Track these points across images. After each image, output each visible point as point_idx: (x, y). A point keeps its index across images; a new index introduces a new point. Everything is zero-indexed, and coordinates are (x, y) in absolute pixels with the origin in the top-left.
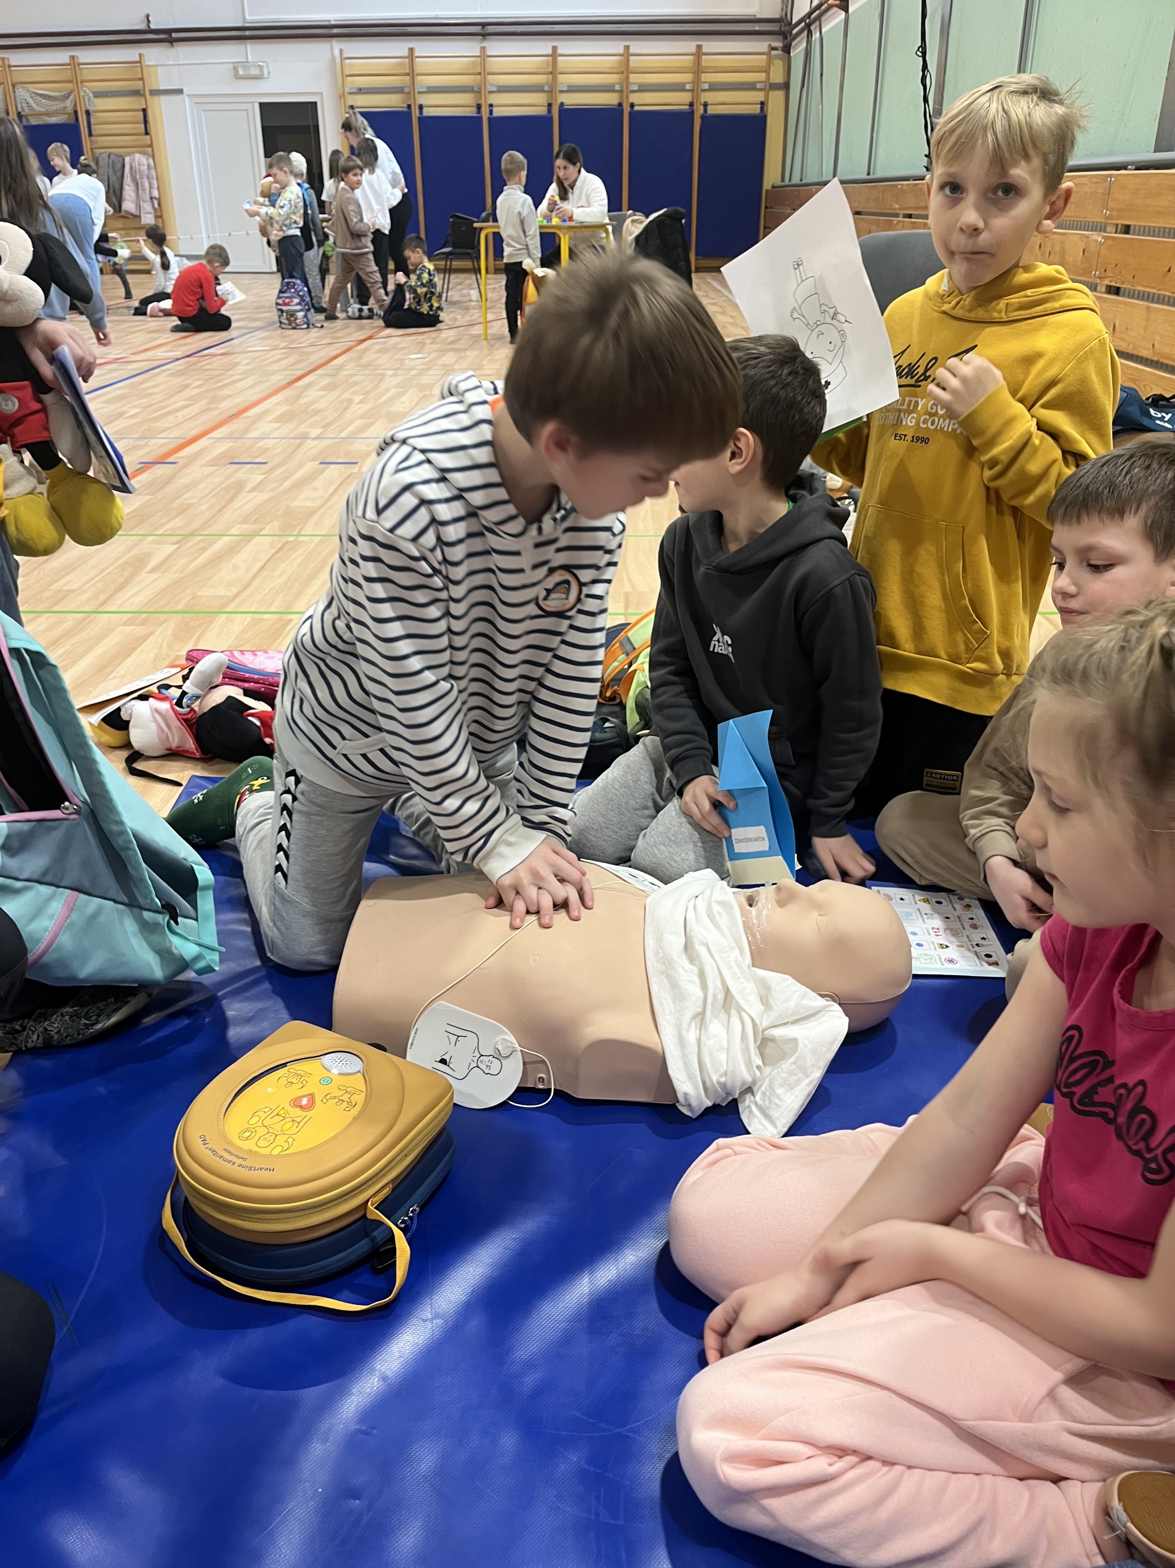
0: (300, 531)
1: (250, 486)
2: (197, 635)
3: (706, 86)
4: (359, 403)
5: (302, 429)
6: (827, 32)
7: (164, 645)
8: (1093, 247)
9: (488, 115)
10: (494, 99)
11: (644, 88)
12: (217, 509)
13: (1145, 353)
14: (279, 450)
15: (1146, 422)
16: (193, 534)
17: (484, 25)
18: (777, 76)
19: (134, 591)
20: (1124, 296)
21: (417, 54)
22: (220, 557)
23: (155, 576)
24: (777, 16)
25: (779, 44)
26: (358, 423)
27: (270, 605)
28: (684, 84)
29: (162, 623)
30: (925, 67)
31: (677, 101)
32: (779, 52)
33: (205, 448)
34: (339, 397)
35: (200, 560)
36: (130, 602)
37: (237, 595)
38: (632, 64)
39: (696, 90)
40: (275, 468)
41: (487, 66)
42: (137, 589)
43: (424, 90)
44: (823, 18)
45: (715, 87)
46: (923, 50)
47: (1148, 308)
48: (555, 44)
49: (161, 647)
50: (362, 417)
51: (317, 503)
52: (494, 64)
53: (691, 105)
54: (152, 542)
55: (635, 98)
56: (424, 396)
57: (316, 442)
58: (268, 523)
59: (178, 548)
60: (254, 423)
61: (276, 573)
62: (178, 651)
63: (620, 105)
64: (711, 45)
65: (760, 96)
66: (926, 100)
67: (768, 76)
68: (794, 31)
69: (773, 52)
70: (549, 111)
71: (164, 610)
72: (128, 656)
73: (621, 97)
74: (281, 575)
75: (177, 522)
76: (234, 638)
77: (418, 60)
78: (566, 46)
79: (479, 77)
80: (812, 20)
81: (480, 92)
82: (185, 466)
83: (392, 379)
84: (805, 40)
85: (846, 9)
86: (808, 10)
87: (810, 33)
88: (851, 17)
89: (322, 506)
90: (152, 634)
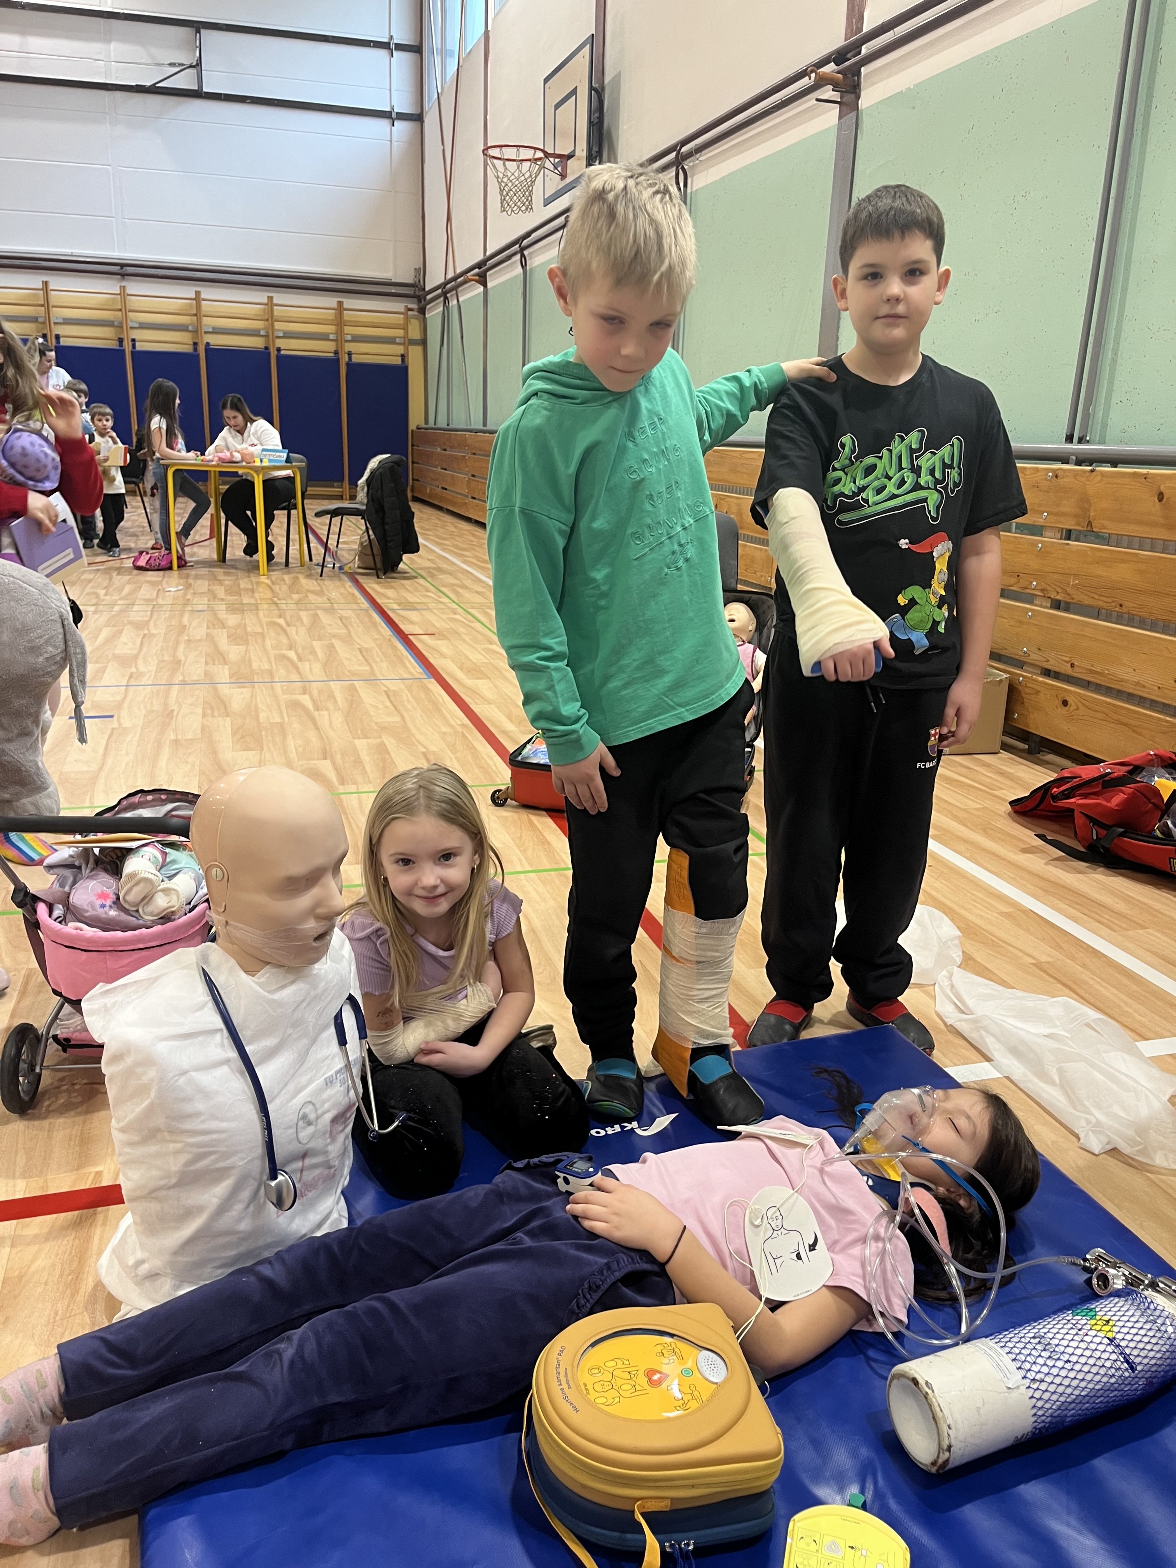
3: (349, 338)
6: (465, 301)
9: (131, 348)
10: (136, 334)
11: (288, 335)
17: (122, 266)
18: (415, 333)
21: (51, 287)
24: (411, 281)
25: (415, 306)
28: (328, 334)
31: (323, 349)
32: (415, 313)
38: (275, 313)
39: (339, 339)
41: (128, 304)
43: (61, 321)
44: (460, 289)
45: (356, 339)
48: (198, 289)
51: (94, 767)
52: (134, 302)
53: (336, 353)
55: (280, 343)
63: (266, 348)
64: (350, 302)
65: (400, 350)
67: (407, 332)
68: (429, 297)
69: (410, 313)
70: (195, 350)
73: (267, 342)
77: (52, 292)
78: (208, 293)
79: (120, 313)
80: (448, 289)
81: (122, 327)
84: (442, 304)
85: (485, 284)
86: (442, 280)
87: (446, 298)
88: (490, 292)
89: (100, 769)
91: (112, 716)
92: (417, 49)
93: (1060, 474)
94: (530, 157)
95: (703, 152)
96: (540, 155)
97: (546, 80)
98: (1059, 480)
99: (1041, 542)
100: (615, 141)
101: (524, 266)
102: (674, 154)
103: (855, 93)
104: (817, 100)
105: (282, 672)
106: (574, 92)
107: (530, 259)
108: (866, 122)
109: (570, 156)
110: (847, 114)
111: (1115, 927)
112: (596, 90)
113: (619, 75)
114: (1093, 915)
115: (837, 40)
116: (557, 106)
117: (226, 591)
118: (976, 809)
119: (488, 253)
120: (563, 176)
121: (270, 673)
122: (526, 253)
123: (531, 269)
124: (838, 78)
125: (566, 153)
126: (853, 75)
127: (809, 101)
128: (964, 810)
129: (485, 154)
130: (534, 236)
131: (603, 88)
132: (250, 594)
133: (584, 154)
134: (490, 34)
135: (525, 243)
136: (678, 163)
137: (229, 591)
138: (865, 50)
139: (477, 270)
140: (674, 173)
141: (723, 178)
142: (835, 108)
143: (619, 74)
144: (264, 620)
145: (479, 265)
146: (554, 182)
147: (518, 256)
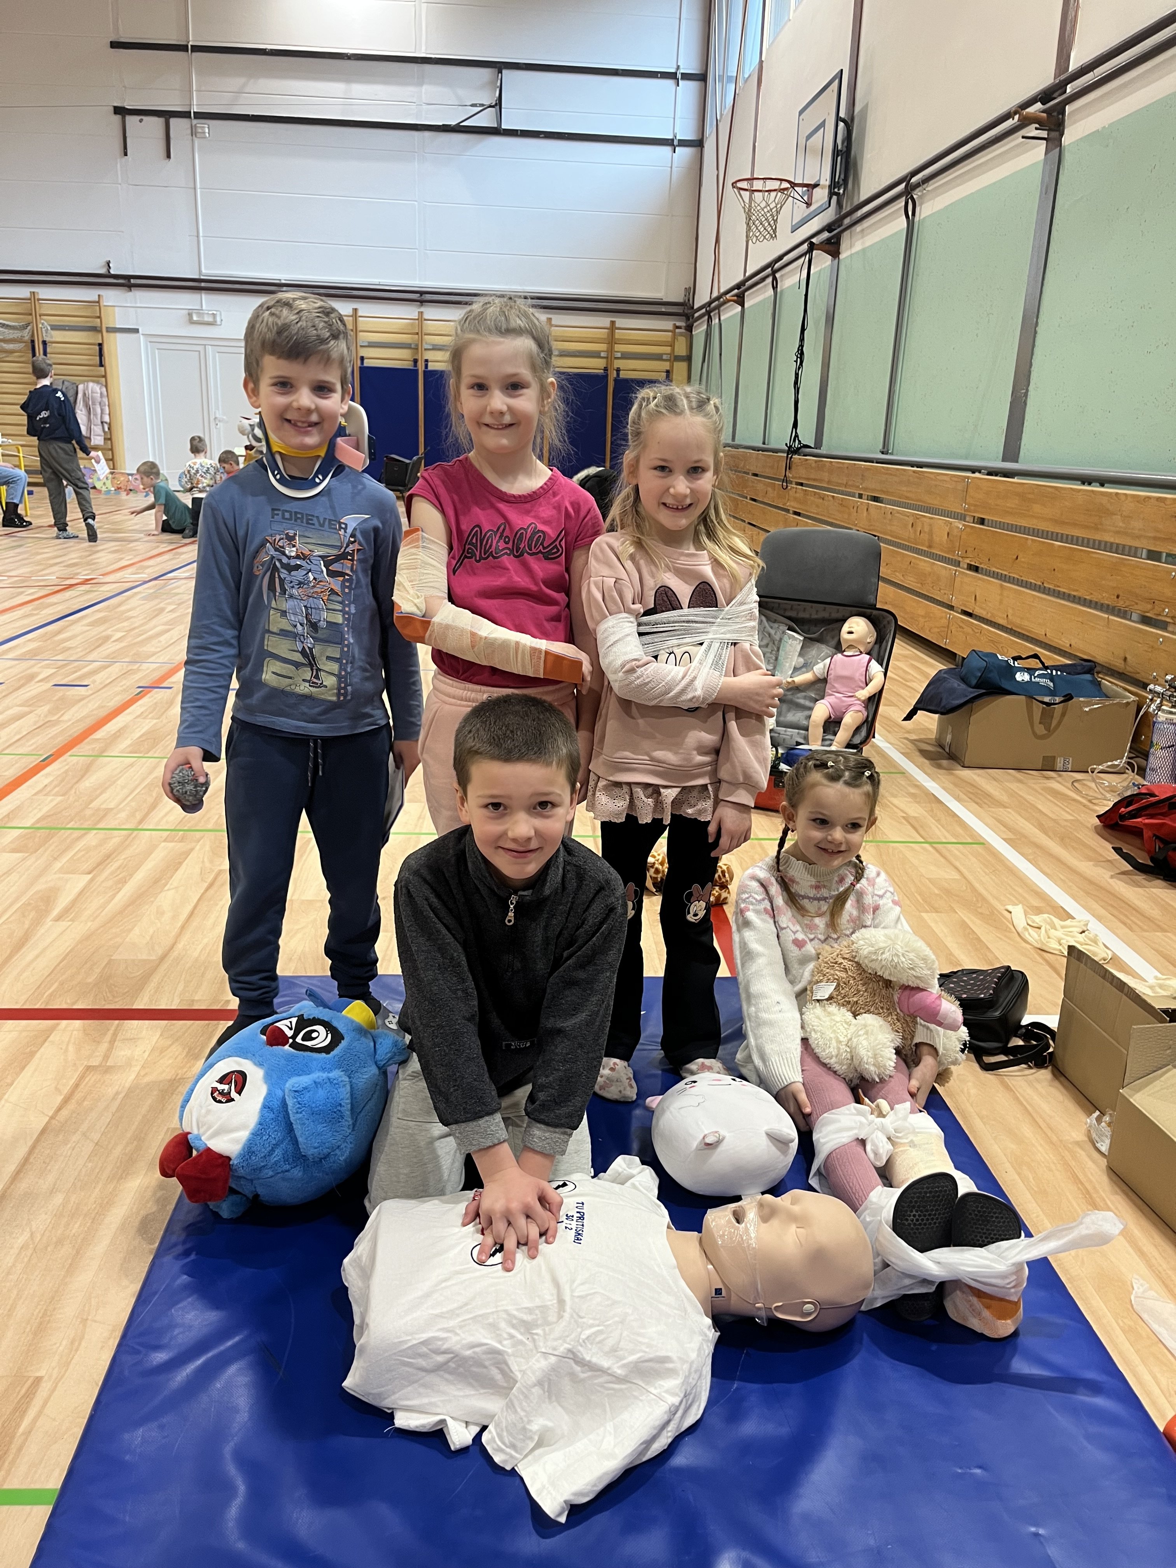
3: (619, 355)
6: (725, 320)
8: (955, 532)
9: (423, 368)
10: (429, 355)
11: (564, 354)
13: (1002, 621)
17: (422, 293)
18: (681, 349)
20: (982, 573)
21: (360, 313)
24: (681, 300)
25: (683, 324)
28: (599, 352)
31: (595, 366)
32: (683, 331)
39: (610, 356)
41: (424, 328)
43: (366, 344)
44: (722, 308)
45: (626, 356)
47: (1001, 586)
52: (430, 326)
53: (606, 369)
64: (622, 322)
65: (666, 366)
67: (673, 350)
68: (696, 315)
69: (678, 330)
77: (361, 319)
79: (416, 336)
80: (713, 308)
81: (417, 349)
84: (706, 322)
85: (742, 305)
86: (708, 299)
87: (710, 318)
88: (746, 311)
90: (192, 850)
92: (702, 78)
94: (777, 187)
95: (931, 182)
96: (786, 185)
97: (801, 113)
100: (859, 167)
101: (775, 288)
102: (903, 185)
103: (1059, 130)
104: (1023, 137)
106: (823, 124)
107: (781, 281)
108: (1068, 157)
109: (816, 185)
110: (1052, 150)
111: (1134, 926)
112: (843, 120)
114: (1122, 917)
115: (1046, 78)
116: (809, 137)
118: (1066, 820)
119: (747, 275)
120: (808, 204)
122: (778, 275)
123: (782, 291)
124: (1043, 117)
125: (812, 183)
126: (1059, 114)
127: (1016, 139)
128: (1054, 820)
129: (734, 187)
130: (786, 259)
131: (852, 119)
133: (828, 183)
134: (763, 64)
135: (777, 266)
136: (908, 192)
138: (1069, 89)
139: (736, 291)
140: (903, 203)
141: (946, 208)
142: (1041, 144)
143: (867, 105)
145: (738, 286)
146: (801, 211)
147: (770, 279)
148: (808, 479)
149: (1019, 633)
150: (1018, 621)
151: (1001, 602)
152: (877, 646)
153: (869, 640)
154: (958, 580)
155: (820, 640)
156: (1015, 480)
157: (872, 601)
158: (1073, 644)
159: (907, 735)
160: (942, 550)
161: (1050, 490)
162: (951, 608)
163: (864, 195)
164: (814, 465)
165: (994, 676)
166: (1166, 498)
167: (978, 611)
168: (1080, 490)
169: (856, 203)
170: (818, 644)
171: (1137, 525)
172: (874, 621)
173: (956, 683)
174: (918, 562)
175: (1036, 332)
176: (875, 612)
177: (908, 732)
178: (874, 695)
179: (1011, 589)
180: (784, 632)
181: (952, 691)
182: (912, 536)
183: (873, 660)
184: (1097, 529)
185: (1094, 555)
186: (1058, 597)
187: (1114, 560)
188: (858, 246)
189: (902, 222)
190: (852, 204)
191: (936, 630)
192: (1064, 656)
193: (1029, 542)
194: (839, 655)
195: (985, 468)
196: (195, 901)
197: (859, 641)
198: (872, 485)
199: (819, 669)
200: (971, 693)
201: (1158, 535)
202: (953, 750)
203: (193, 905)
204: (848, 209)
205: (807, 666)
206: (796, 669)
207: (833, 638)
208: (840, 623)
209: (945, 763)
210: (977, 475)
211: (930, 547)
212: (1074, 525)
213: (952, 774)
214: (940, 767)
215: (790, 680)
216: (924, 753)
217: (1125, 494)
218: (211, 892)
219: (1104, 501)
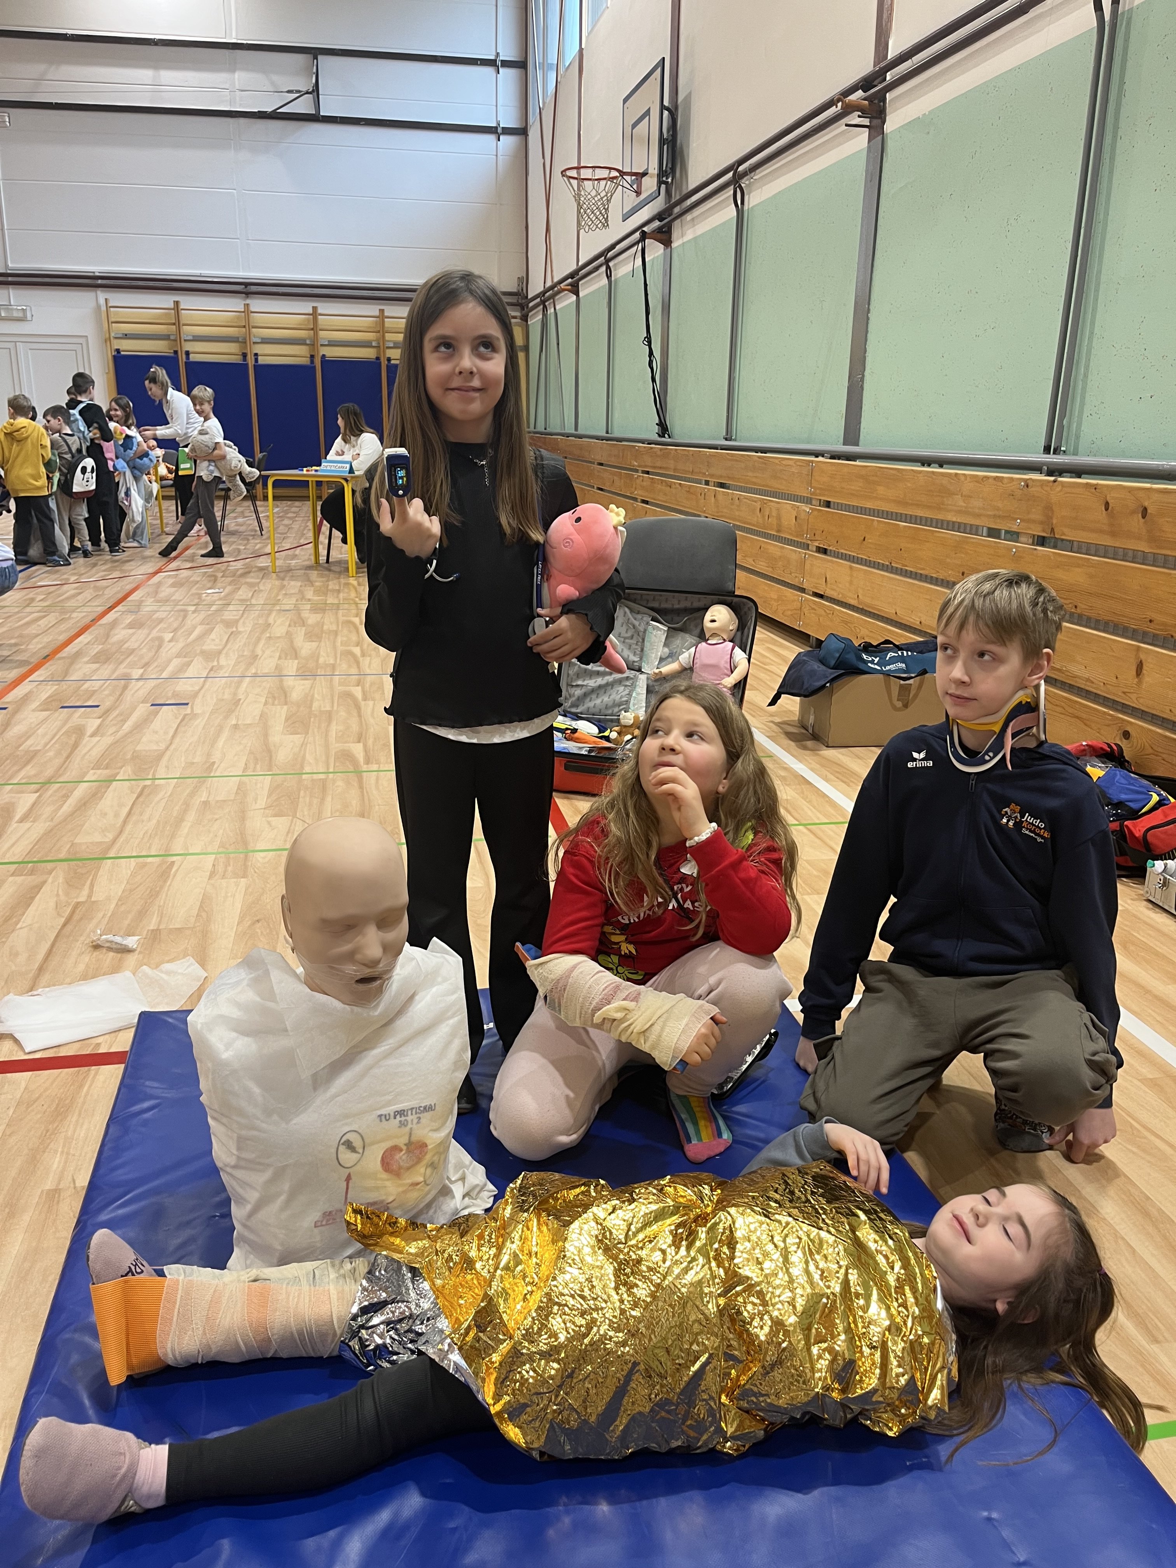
0: (154, 774)
1: (90, 731)
2: (89, 882)
4: (170, 641)
5: (122, 670)
6: (560, 309)
7: (60, 892)
8: (803, 516)
9: (253, 362)
10: (259, 349)
12: (65, 755)
13: (853, 602)
14: (106, 692)
15: (862, 666)
16: (49, 782)
17: (246, 285)
19: (11, 842)
20: (830, 556)
21: (182, 306)
22: (84, 805)
23: (27, 825)
24: (515, 290)
25: (518, 314)
26: (176, 662)
27: (150, 848)
29: (50, 873)
30: (651, 354)
32: (518, 320)
33: (30, 692)
34: (149, 634)
35: (67, 808)
36: (11, 852)
37: (114, 841)
38: (386, 325)
40: (107, 712)
41: (251, 320)
42: (14, 839)
43: (191, 338)
44: (557, 297)
46: (648, 340)
47: (851, 567)
48: (315, 305)
49: (58, 895)
50: (178, 656)
51: (163, 746)
52: (257, 319)
54: (11, 791)
55: (390, 353)
56: (232, 633)
57: (141, 683)
58: (121, 768)
59: (40, 796)
60: (71, 664)
61: (145, 817)
62: (77, 897)
63: (378, 358)
66: (653, 380)
68: (531, 305)
70: (312, 362)
71: (49, 858)
72: (29, 905)
73: (378, 352)
74: (149, 820)
75: (29, 770)
76: (125, 882)
77: (183, 312)
78: (325, 307)
79: (244, 329)
80: (547, 297)
81: (245, 342)
82: (16, 711)
83: (196, 615)
84: (541, 312)
85: (577, 294)
86: (542, 289)
87: (545, 307)
88: (581, 300)
89: (167, 748)
90: (45, 882)
91: (187, 704)
92: (521, 65)
93: (1030, 483)
94: (606, 176)
95: (757, 171)
96: (614, 174)
97: (625, 100)
98: (1030, 489)
99: (1016, 547)
101: (609, 277)
102: (731, 174)
103: (881, 118)
104: (846, 125)
105: (344, 666)
106: (648, 113)
107: (615, 270)
108: (890, 145)
109: (645, 174)
110: (875, 138)
112: (668, 109)
113: (690, 95)
115: (866, 65)
116: (634, 126)
117: (314, 591)
119: (580, 264)
120: (638, 193)
121: (333, 667)
122: (611, 264)
123: (616, 280)
124: (865, 105)
125: (641, 171)
126: (880, 101)
127: (840, 127)
129: (563, 176)
130: (619, 248)
131: (676, 108)
132: (335, 594)
133: (656, 172)
134: (584, 52)
135: (610, 254)
136: (736, 181)
137: (317, 592)
138: (889, 77)
139: (570, 280)
140: (732, 192)
141: (775, 196)
142: (864, 132)
143: (690, 93)
144: (342, 619)
145: (572, 275)
146: (631, 200)
147: (604, 268)
148: (654, 467)
149: (870, 612)
150: (868, 600)
151: (851, 583)
152: (739, 633)
153: (731, 628)
154: (808, 563)
155: (683, 629)
156: (858, 463)
157: (731, 588)
158: (923, 622)
159: (771, 719)
160: (791, 534)
161: (892, 471)
162: (803, 590)
163: (692, 185)
164: (659, 453)
165: (851, 657)
166: (1003, 477)
167: (829, 593)
168: (921, 472)
169: (685, 192)
170: (682, 634)
171: (976, 504)
172: (735, 608)
173: (816, 666)
174: (768, 547)
175: (868, 319)
176: (736, 600)
177: (771, 715)
178: (740, 682)
179: (860, 570)
180: (648, 623)
181: (813, 673)
182: (761, 520)
183: (737, 648)
184: (939, 509)
185: (937, 535)
186: (905, 576)
187: (958, 539)
188: (689, 235)
189: (732, 211)
190: (680, 194)
191: (789, 613)
192: (914, 633)
193: (875, 523)
194: (704, 644)
195: (828, 452)
196: (52, 938)
197: (722, 629)
198: (718, 472)
199: (685, 658)
200: (831, 674)
201: (997, 513)
202: (816, 731)
203: (50, 943)
204: (678, 197)
205: (672, 656)
206: (662, 660)
207: (696, 626)
208: (701, 612)
209: (809, 743)
210: (820, 459)
211: (778, 531)
212: (918, 505)
213: (818, 755)
214: (805, 748)
215: (657, 671)
216: (789, 735)
217: (964, 475)
218: (69, 928)
219: (945, 481)
